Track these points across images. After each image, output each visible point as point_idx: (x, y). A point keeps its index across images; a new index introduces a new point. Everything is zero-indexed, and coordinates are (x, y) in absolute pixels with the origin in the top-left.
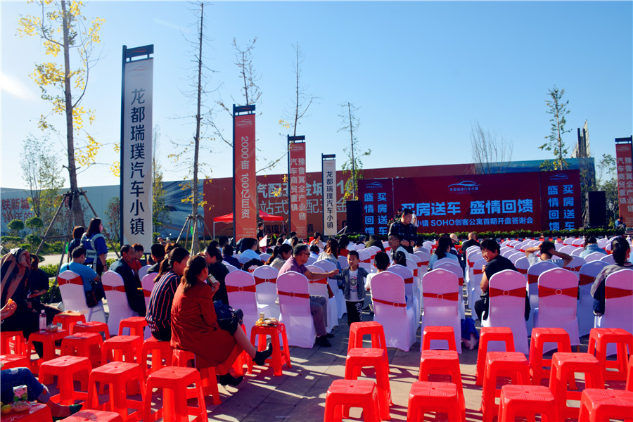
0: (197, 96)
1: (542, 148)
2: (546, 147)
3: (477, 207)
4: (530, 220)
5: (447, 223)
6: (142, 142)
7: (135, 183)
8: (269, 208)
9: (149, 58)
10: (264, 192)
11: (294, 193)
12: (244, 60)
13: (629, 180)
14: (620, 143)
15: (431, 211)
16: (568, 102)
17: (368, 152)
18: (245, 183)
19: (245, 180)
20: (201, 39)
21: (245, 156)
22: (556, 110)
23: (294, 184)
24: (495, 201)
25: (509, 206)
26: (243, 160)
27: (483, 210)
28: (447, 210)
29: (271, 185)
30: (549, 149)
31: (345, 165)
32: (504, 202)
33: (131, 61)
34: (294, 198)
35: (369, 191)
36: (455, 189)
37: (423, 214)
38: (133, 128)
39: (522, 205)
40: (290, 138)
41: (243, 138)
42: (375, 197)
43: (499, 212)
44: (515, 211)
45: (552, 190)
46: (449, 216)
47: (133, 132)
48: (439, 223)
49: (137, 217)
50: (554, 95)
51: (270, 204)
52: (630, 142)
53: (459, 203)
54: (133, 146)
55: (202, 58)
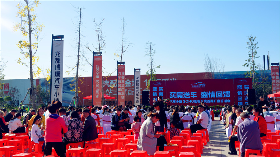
0: (78, 47)
1: (245, 65)
2: (247, 65)
3: (204, 94)
4: (229, 101)
5: (190, 101)
6: (59, 71)
7: (56, 85)
8: (111, 92)
9: (62, 40)
10: (108, 84)
11: (119, 87)
12: (98, 28)
13: (278, 83)
14: (273, 65)
15: (183, 96)
16: (257, 43)
17: (159, 66)
18: (97, 84)
19: (97, 82)
20: (80, 24)
21: (97, 73)
22: (251, 47)
23: (120, 83)
24: (213, 92)
25: (219, 94)
26: (97, 74)
27: (207, 96)
28: (190, 96)
29: (112, 81)
30: (247, 66)
31: (148, 72)
32: (217, 92)
33: (55, 41)
34: (119, 89)
35: (155, 86)
36: (194, 86)
37: (180, 97)
38: (56, 65)
39: (225, 94)
40: (118, 63)
41: (97, 65)
42: (158, 89)
43: (214, 97)
44: (222, 97)
45: (239, 87)
46: (191, 99)
47: (56, 67)
48: (187, 101)
49: (57, 98)
50: (251, 39)
51: (111, 90)
52: (278, 65)
53: (196, 92)
54: (55, 72)
55: (80, 31)
